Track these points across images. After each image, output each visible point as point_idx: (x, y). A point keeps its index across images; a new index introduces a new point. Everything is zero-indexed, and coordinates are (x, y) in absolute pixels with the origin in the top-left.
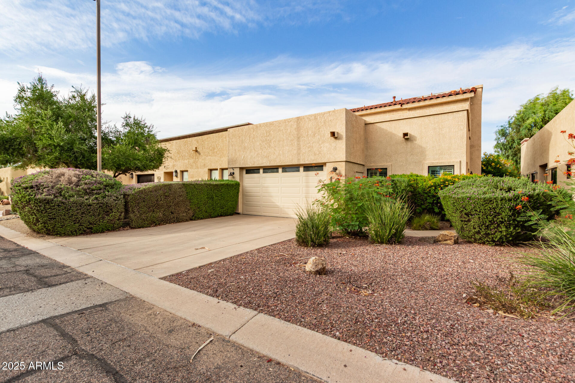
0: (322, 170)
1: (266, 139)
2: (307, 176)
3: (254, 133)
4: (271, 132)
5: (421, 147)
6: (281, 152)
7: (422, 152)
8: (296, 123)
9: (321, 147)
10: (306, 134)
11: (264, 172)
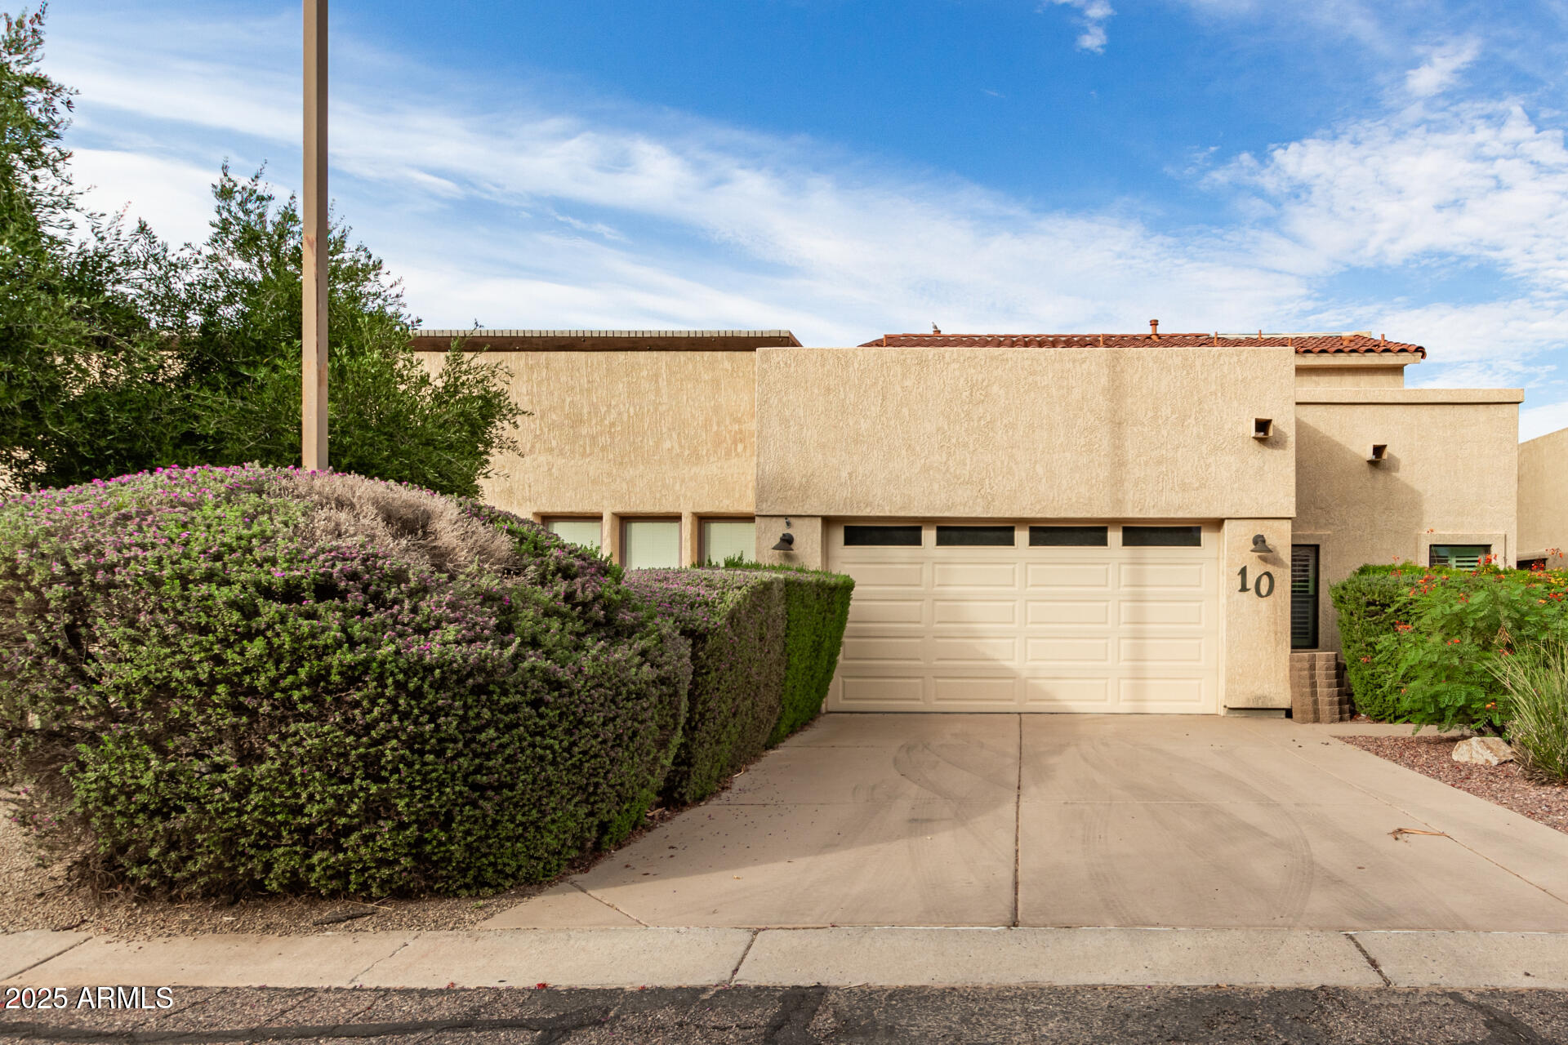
0: (1197, 543)
1: (968, 414)
2: (1137, 562)
3: (908, 383)
4: (995, 388)
5: (1413, 491)
6: (1040, 470)
7: (1413, 504)
8: (1106, 370)
9: (1208, 466)
10: (1150, 414)
11: (941, 541)
